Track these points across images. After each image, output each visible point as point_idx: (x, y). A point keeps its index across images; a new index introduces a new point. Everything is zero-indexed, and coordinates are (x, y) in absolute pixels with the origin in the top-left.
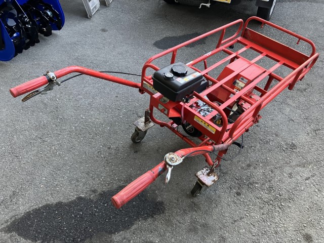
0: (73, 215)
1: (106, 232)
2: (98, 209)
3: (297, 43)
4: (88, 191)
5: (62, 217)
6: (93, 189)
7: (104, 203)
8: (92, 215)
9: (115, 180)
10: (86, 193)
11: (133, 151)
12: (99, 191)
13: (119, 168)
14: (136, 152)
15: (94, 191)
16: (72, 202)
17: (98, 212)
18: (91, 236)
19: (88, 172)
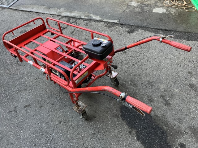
0: (150, 139)
1: (152, 119)
2: (141, 127)
3: (35, 24)
4: (131, 136)
5: (154, 145)
6: (129, 134)
7: (136, 125)
8: (145, 128)
9: (119, 123)
10: (133, 136)
11: (94, 119)
12: (129, 130)
13: (109, 123)
14: (94, 117)
15: (130, 132)
16: (142, 143)
17: (143, 126)
18: (157, 125)
19: (117, 141)
